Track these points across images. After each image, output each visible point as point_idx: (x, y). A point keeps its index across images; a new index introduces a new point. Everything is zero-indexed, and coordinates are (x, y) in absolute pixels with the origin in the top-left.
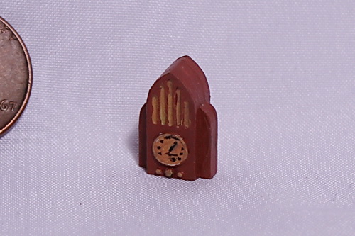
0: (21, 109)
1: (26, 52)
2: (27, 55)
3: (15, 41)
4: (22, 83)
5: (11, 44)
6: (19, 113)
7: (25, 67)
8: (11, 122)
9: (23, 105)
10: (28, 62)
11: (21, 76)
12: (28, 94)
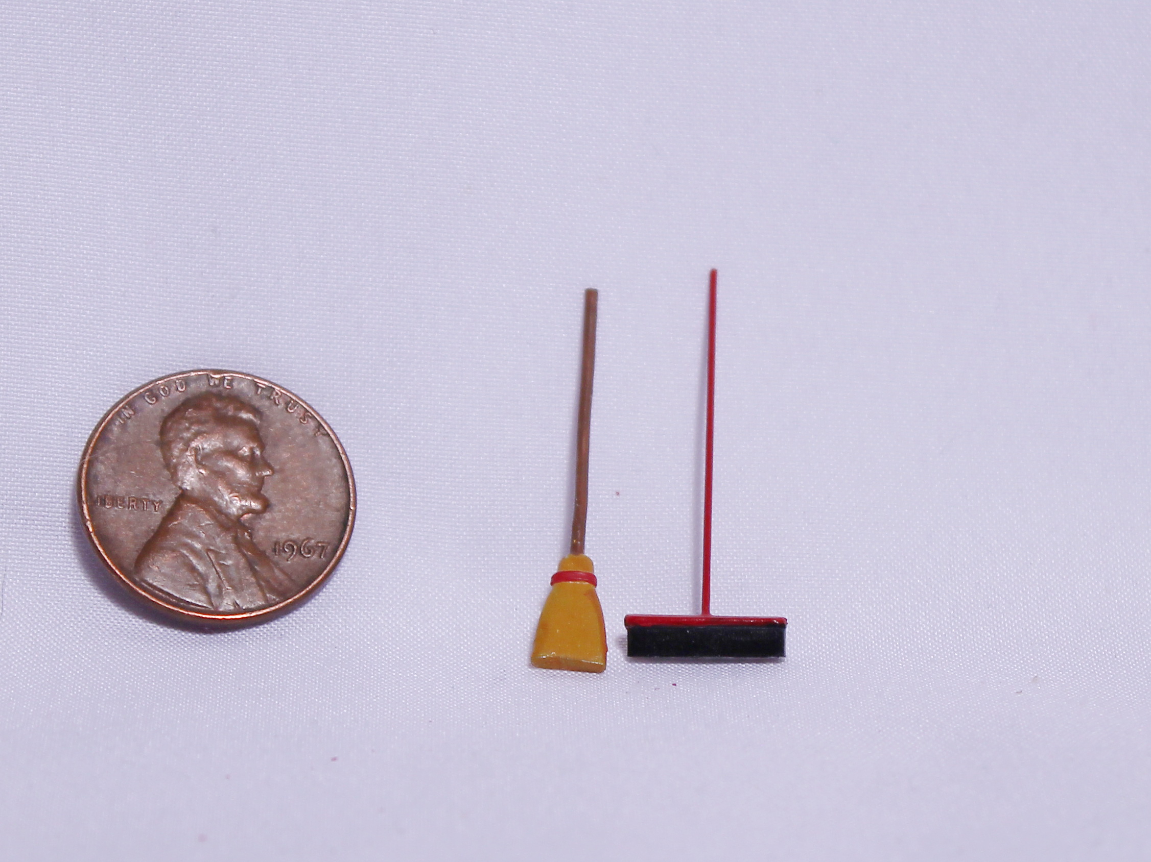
0: (338, 553)
1: (343, 457)
2: (346, 462)
3: (326, 438)
4: (338, 510)
5: (317, 443)
6: (334, 561)
7: (343, 483)
8: (321, 577)
9: (342, 547)
10: (349, 473)
11: (335, 497)
12: (348, 529)
